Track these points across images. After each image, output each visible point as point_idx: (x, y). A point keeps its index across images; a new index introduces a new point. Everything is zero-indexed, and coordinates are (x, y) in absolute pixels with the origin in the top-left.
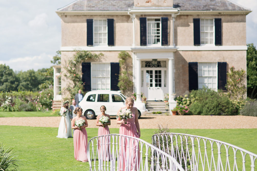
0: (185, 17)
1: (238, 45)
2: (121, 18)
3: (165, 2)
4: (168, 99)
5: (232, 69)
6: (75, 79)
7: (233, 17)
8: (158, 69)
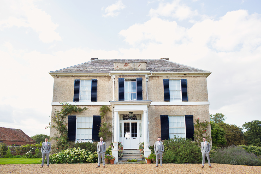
0: (157, 78)
1: (201, 101)
2: (103, 78)
3: (140, 66)
4: (143, 148)
5: (198, 121)
6: (62, 130)
7: (196, 78)
8: (134, 121)
